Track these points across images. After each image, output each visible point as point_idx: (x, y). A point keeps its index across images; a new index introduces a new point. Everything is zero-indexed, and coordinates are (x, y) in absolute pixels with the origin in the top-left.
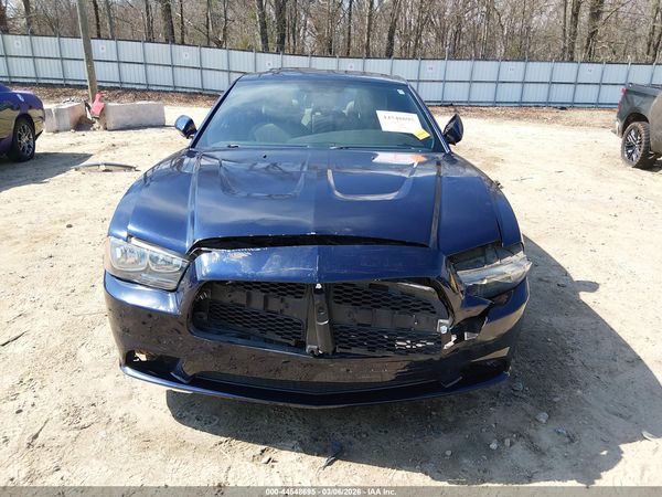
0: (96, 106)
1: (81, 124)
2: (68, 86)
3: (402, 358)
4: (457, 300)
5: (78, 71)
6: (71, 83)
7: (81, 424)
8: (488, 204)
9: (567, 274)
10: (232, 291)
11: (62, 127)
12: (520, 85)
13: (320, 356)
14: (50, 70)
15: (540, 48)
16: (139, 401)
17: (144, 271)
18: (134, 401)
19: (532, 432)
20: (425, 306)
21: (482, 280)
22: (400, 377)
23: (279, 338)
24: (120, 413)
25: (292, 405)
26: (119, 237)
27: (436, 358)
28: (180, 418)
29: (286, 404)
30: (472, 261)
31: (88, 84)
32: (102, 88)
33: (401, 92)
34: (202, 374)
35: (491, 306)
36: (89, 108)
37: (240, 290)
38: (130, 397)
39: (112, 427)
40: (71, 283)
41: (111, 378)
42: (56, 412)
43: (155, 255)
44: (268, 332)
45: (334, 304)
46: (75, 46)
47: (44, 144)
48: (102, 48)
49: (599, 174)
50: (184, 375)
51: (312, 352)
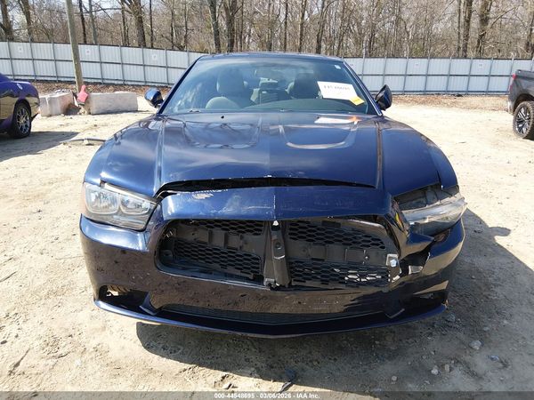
0: (82, 95)
1: (70, 110)
2: (60, 81)
3: (352, 290)
4: (403, 237)
5: (68, 70)
6: (62, 79)
7: (59, 353)
8: (426, 152)
9: (481, 222)
10: (196, 230)
11: (54, 113)
12: (424, 77)
13: (277, 289)
14: (46, 70)
15: (439, 48)
16: (112, 333)
17: (116, 214)
18: (108, 332)
19: (467, 358)
20: (375, 242)
21: (425, 218)
22: (351, 308)
23: (238, 273)
24: (94, 343)
25: (249, 335)
26: (94, 184)
27: (385, 290)
28: (148, 347)
29: (244, 334)
30: (414, 202)
31: (76, 80)
32: (87, 83)
33: (338, 67)
34: (168, 307)
35: (434, 242)
36: (76, 97)
37: (203, 228)
38: (104, 329)
39: (86, 356)
40: (55, 233)
41: (87, 312)
42: (37, 343)
43: (126, 199)
44: (229, 268)
45: (289, 240)
46: (65, 51)
47: (38, 125)
48: (87, 51)
49: (496, 144)
50: (151, 309)
51: (270, 285)
